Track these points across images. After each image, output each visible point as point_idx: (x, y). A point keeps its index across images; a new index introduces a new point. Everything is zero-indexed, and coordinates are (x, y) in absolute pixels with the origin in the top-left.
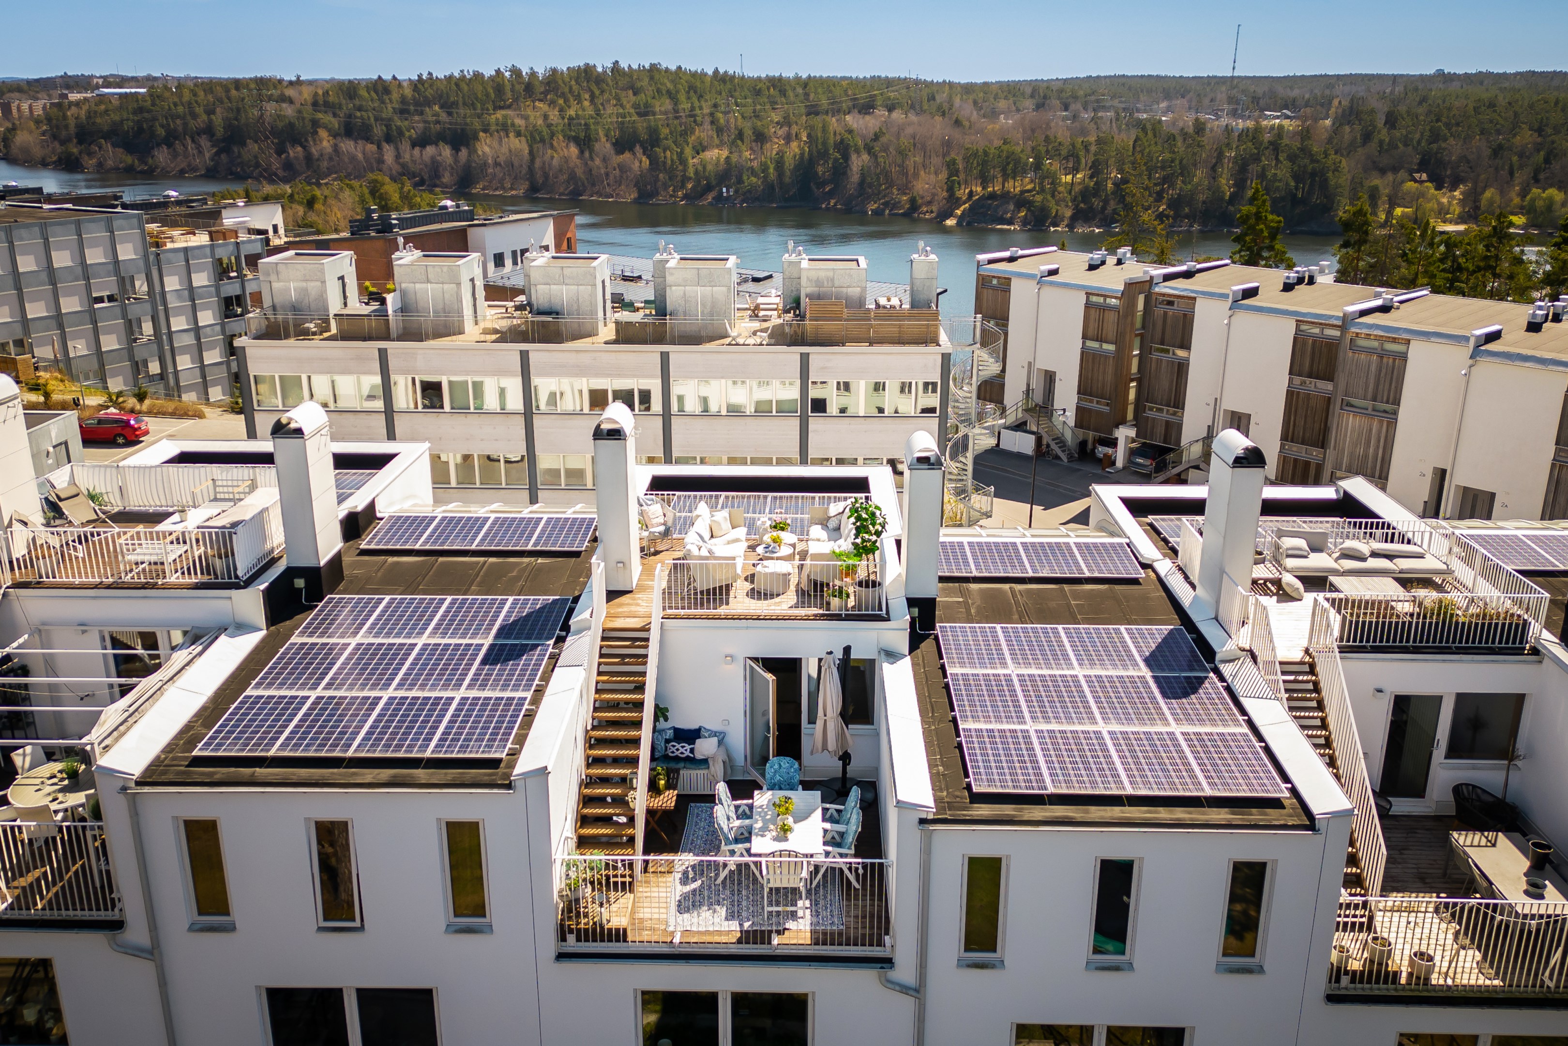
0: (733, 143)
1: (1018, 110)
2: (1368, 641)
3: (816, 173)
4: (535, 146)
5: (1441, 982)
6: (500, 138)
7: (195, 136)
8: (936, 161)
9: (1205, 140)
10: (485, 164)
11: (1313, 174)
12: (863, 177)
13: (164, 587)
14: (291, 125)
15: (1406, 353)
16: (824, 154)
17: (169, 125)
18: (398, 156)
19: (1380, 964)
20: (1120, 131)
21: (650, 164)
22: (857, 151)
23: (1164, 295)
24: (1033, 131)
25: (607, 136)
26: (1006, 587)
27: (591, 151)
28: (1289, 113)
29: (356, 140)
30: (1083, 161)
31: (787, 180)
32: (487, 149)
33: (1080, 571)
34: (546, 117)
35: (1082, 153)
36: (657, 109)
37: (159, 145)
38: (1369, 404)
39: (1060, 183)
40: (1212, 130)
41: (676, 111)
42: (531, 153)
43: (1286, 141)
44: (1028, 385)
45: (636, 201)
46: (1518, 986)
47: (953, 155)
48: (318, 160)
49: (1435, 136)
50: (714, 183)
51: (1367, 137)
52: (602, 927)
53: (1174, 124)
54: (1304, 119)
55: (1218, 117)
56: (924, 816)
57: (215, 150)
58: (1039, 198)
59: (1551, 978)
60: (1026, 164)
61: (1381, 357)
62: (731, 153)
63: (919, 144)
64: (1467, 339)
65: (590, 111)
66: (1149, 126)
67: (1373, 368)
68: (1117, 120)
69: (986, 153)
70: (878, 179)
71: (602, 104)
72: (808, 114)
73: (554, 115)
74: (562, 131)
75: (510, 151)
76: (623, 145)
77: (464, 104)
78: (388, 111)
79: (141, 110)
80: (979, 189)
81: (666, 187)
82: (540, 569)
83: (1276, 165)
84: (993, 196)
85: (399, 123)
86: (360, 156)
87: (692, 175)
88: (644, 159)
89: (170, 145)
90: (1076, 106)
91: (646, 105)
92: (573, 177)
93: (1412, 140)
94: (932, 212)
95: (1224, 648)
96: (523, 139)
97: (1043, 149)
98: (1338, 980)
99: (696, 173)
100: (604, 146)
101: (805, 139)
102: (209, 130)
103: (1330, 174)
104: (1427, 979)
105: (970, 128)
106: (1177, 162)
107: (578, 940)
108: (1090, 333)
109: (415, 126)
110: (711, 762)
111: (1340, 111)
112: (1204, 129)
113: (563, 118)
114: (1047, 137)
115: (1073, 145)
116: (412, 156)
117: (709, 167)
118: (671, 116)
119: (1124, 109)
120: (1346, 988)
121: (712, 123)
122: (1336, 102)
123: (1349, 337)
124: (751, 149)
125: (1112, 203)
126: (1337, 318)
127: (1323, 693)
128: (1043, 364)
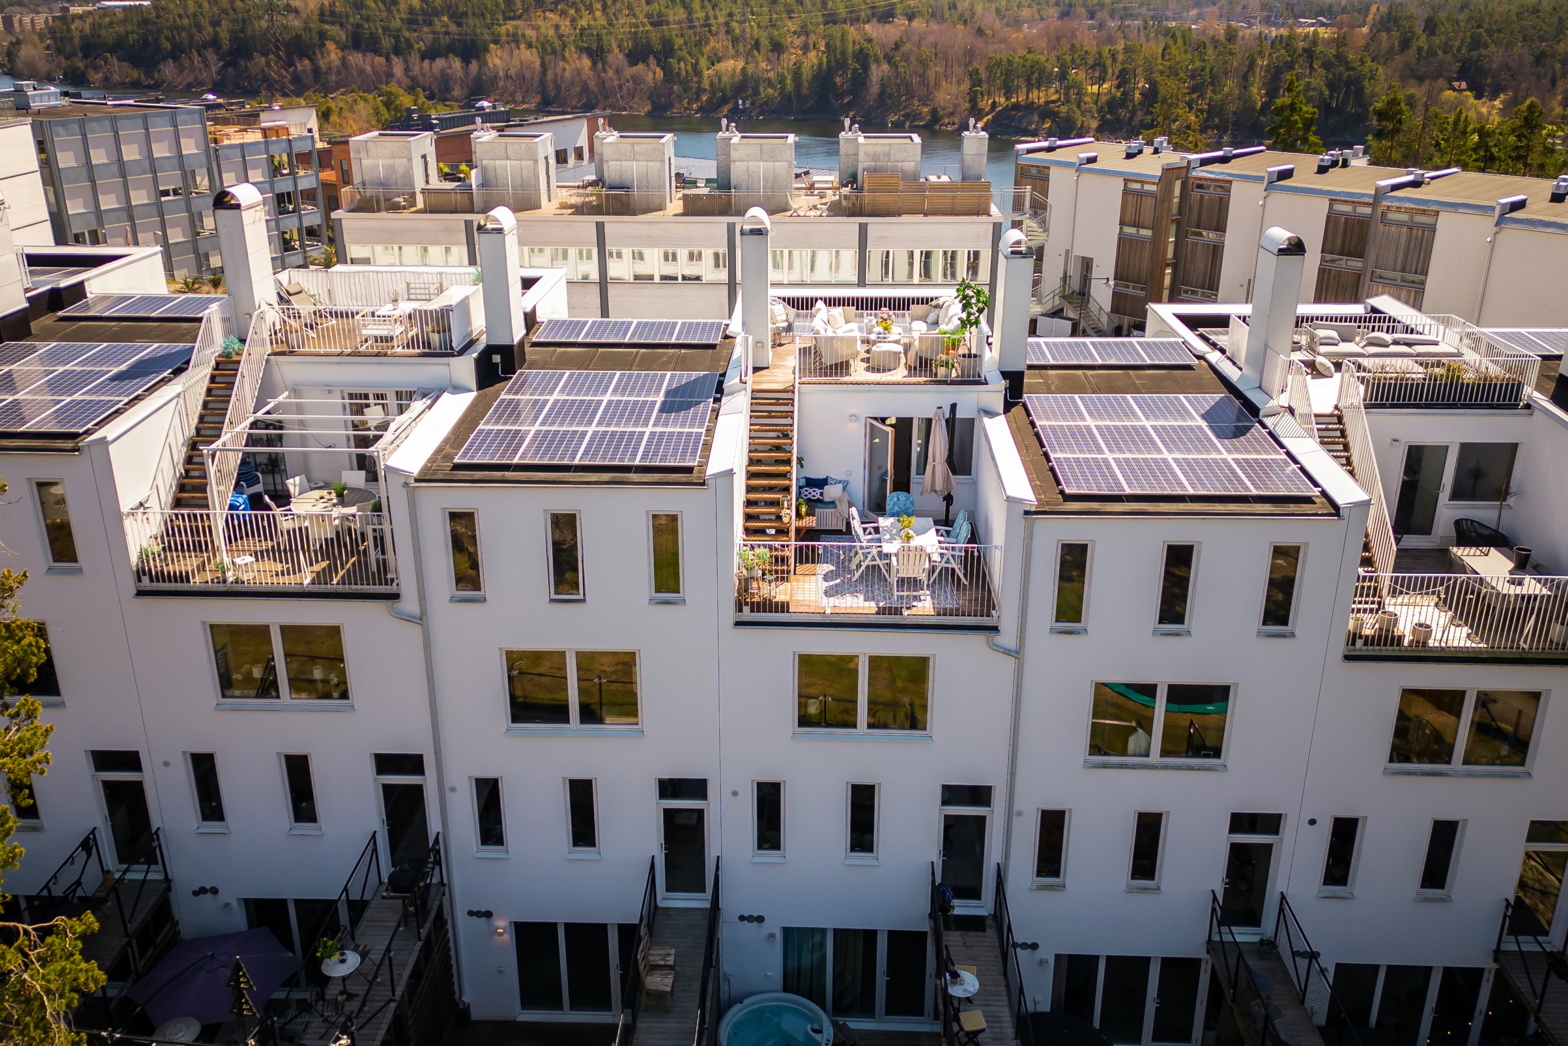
0: (749, 53)
1: (1042, 19)
2: (1387, 400)
3: (835, 84)
4: (547, 58)
5: (1437, 644)
6: (511, 50)
7: (201, 48)
8: (958, 70)
9: (1236, 48)
10: (496, 77)
11: (1349, 82)
12: (883, 87)
13: (393, 355)
14: (298, 37)
15: (1435, 225)
16: (842, 65)
17: (173, 37)
18: (407, 70)
19: (1388, 631)
20: (1148, 40)
21: (665, 75)
22: (877, 61)
23: (1200, 179)
24: (1058, 39)
25: (619, 47)
26: (1080, 372)
27: (604, 63)
28: (1324, 20)
29: (364, 53)
30: (1110, 71)
31: (805, 91)
32: (497, 61)
33: (1143, 359)
34: (557, 27)
35: (1109, 62)
36: (671, 18)
37: (164, 59)
38: (1398, 275)
39: (1086, 94)
40: (1243, 38)
41: (690, 21)
42: (543, 64)
43: (1320, 48)
44: (1065, 273)
45: (649, 114)
46: (1499, 648)
47: (975, 65)
48: (326, 73)
49: (1476, 43)
50: (729, 95)
51: (1405, 44)
52: (770, 601)
53: (1204, 32)
54: (1340, 26)
55: (1250, 25)
56: (1028, 509)
57: (221, 64)
58: (1064, 109)
59: (1525, 642)
60: (1051, 73)
61: (1411, 229)
62: (747, 63)
63: (941, 54)
64: (1493, 209)
65: (603, 22)
66: (1178, 34)
67: (1403, 240)
68: (1145, 28)
69: (1010, 63)
70: (898, 90)
71: (614, 14)
72: (826, 23)
73: (565, 26)
74: (574, 41)
75: (521, 63)
76: (636, 55)
77: (474, 14)
78: (396, 23)
79: (145, 22)
80: (1003, 100)
81: (680, 99)
82: (684, 357)
83: (1310, 74)
84: (1016, 107)
85: (407, 34)
86: (369, 69)
87: (707, 87)
88: (658, 70)
89: (176, 59)
90: (1102, 15)
91: (660, 15)
92: (585, 89)
93: (1451, 47)
94: (954, 124)
95: (1266, 406)
96: (534, 50)
97: (1068, 58)
98: (1353, 644)
99: (712, 84)
100: (617, 57)
101: (823, 49)
102: (215, 43)
103: (1366, 83)
104: (1425, 644)
105: (993, 36)
106: (1207, 71)
107: (752, 611)
108: (1128, 219)
109: (422, 38)
110: (837, 503)
111: (1378, 18)
112: (1235, 36)
113: (575, 29)
114: (1073, 46)
115: (1100, 54)
116: (421, 69)
117: (725, 79)
118: (684, 25)
119: (1153, 18)
120: (1360, 650)
121: (728, 32)
122: (1374, 8)
123: (1380, 210)
124: (768, 59)
125: (1139, 113)
126: (1369, 196)
127: (1349, 439)
128: (1080, 251)
